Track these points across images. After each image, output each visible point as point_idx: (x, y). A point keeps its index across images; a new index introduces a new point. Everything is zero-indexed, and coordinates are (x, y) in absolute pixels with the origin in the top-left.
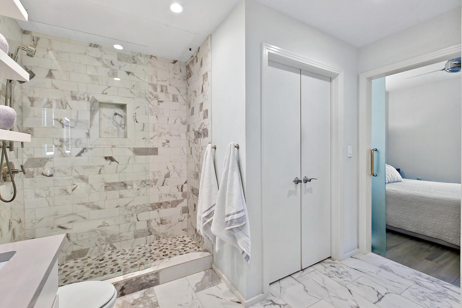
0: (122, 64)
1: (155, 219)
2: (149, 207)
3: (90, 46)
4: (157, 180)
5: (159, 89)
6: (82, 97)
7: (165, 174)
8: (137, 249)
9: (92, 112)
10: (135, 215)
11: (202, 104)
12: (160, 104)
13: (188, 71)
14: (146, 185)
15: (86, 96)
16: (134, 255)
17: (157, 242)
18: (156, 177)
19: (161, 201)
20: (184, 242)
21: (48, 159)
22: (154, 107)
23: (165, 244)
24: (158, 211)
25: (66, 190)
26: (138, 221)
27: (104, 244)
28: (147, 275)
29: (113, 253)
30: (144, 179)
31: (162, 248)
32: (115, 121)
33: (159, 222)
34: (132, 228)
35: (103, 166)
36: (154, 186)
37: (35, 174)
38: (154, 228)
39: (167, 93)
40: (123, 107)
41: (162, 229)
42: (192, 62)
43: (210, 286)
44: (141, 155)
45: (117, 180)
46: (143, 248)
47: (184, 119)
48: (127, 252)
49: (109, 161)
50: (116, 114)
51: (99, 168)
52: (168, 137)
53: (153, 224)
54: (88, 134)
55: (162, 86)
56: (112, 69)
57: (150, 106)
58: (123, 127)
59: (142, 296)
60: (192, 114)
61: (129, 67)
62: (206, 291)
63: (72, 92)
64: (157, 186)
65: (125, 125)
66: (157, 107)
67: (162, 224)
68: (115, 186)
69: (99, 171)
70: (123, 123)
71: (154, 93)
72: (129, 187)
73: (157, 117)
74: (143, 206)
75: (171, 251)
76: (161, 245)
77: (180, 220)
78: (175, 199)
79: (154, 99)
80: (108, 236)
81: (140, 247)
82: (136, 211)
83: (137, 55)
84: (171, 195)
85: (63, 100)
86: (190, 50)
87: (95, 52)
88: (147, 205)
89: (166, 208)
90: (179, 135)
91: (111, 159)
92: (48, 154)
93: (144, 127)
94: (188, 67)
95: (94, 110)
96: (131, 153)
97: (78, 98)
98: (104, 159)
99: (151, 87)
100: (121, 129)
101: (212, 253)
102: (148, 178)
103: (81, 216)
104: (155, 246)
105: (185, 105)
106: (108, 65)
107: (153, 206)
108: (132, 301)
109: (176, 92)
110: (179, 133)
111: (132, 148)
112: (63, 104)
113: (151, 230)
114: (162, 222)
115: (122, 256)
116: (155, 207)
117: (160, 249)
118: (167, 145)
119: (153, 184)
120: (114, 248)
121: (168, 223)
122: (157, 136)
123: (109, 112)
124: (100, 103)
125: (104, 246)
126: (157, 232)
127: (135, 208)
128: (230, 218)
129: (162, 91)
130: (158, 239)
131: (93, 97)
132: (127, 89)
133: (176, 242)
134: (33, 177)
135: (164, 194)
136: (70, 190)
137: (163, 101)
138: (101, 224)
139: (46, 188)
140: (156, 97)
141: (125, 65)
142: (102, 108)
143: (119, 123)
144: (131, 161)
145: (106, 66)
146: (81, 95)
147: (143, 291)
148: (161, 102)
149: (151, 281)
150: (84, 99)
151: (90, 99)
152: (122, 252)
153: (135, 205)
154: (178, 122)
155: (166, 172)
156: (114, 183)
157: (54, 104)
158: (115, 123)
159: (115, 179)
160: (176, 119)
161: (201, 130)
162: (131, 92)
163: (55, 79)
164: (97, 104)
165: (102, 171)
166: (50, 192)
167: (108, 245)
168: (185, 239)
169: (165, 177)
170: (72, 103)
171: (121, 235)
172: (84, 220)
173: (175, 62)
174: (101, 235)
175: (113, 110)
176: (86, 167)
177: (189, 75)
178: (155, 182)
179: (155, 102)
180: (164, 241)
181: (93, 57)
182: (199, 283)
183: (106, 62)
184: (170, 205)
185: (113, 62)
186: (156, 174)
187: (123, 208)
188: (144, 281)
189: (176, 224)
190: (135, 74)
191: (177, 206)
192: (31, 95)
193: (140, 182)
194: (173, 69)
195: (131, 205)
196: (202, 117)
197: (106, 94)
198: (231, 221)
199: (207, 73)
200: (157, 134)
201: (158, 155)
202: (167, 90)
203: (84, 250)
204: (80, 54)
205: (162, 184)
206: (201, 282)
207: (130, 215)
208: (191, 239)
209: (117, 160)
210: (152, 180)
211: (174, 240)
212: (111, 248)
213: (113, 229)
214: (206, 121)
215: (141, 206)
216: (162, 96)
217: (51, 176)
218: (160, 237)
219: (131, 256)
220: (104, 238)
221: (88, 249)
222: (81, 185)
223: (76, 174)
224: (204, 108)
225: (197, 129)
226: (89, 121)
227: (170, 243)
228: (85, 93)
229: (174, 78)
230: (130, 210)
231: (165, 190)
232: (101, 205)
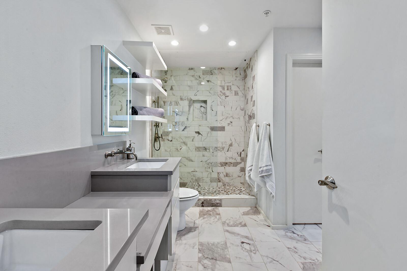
0: (205, 76)
1: (223, 173)
2: (219, 164)
3: (189, 70)
4: (224, 147)
5: (226, 88)
6: (185, 99)
7: (229, 144)
8: (212, 189)
9: (190, 106)
10: (211, 168)
11: (252, 96)
12: (227, 98)
13: (245, 74)
14: (217, 150)
15: (187, 98)
16: (209, 191)
17: (224, 187)
18: (224, 146)
19: (227, 161)
20: (240, 190)
21: (170, 132)
22: (223, 100)
23: (229, 189)
24: (225, 167)
25: (177, 149)
26: (213, 172)
27: (194, 182)
28: (215, 200)
29: (199, 188)
30: (216, 146)
31: (226, 191)
32: (201, 110)
33: (225, 175)
34: (209, 176)
35: (195, 137)
36: (222, 151)
37: (165, 140)
38: (222, 178)
39: (231, 90)
40: (205, 102)
41: (227, 180)
42: (247, 67)
43: (252, 215)
44: (214, 131)
45: (201, 146)
46: (215, 189)
47: (242, 107)
48: (206, 189)
49: (197, 134)
50: (201, 106)
51: (192, 138)
52: (231, 119)
53: (222, 176)
54: (187, 119)
55: (228, 86)
56: (200, 81)
57: (221, 100)
58: (205, 114)
59: (212, 209)
60: (247, 103)
61: (208, 77)
62: (249, 216)
63: (180, 96)
64: (224, 151)
65: (206, 112)
66: (225, 100)
67: (227, 176)
68: (200, 149)
69: (192, 140)
70: (205, 111)
71: (223, 91)
72: (208, 150)
73: (224, 106)
74: (216, 163)
75: (231, 193)
76: (225, 189)
77: (239, 176)
78: (235, 161)
79: (223, 95)
80: (197, 178)
81: (213, 188)
82: (211, 166)
83: (213, 69)
84: (233, 158)
85: (177, 101)
86: (245, 60)
87: (192, 72)
88: (218, 163)
89: (229, 166)
90: (239, 118)
91: (198, 133)
92: (170, 130)
93: (216, 113)
94: (245, 71)
95: (191, 105)
96: (209, 130)
97: (183, 99)
98: (195, 133)
99: (221, 88)
100: (204, 115)
101: (256, 197)
102: (218, 146)
103: (184, 164)
104: (222, 189)
105: (243, 97)
106: (198, 78)
107: (222, 164)
108: (207, 210)
109: (237, 89)
110: (239, 117)
111: (210, 127)
112: (177, 103)
113: (220, 179)
114: (227, 175)
115: (203, 190)
116: (223, 165)
117: (224, 191)
118: (231, 125)
119: (221, 149)
120: (200, 186)
121: (231, 177)
122: (224, 119)
123: (197, 105)
124: (193, 101)
125: (194, 183)
126: (224, 181)
127: (211, 164)
128: (261, 169)
129: (228, 89)
130: (224, 185)
131: (190, 98)
132: (207, 91)
133: (235, 189)
134: (164, 141)
135: (229, 157)
136: (179, 149)
137: (228, 96)
138: (193, 170)
139: (169, 147)
140: (224, 94)
141: (206, 77)
142: (195, 103)
143: (203, 112)
144: (209, 135)
145: (196, 79)
146: (185, 97)
147: (213, 208)
148: (227, 96)
149: (217, 203)
150: (186, 99)
151: (189, 99)
152: (204, 188)
153: (211, 161)
154: (238, 109)
155: (230, 142)
156: (200, 147)
157: (173, 103)
158: (201, 112)
159: (201, 145)
160: (237, 107)
161: (251, 114)
162: (210, 92)
163: (173, 90)
164: (192, 102)
165: (194, 140)
166: (171, 149)
167: (197, 183)
168: (241, 189)
169: (229, 146)
170: (181, 102)
171: (203, 179)
172: (185, 166)
173: (237, 69)
174: (193, 177)
175: (200, 104)
176: (186, 137)
177: (246, 77)
178: (223, 148)
179: (223, 97)
180: (228, 187)
181: (190, 75)
182: (245, 212)
183: (196, 77)
184: (232, 165)
185: (200, 76)
186: (224, 143)
187: (204, 163)
188: (214, 202)
189: (236, 178)
190: (212, 81)
191: (237, 166)
192: (164, 100)
193: (214, 148)
194: (235, 74)
195: (209, 161)
196: (252, 105)
197: (196, 95)
198: (262, 171)
199: (254, 76)
200: (225, 118)
201: (225, 131)
202: (231, 88)
203: (185, 183)
204: (185, 75)
205: (227, 150)
206: (247, 212)
207: (208, 168)
208: (245, 189)
209: (202, 134)
210: (221, 147)
211: (234, 188)
212: (198, 185)
213: (198, 175)
214: (254, 108)
215: (214, 163)
216: (228, 93)
217: (171, 141)
218: (225, 185)
219: (208, 191)
220: (194, 178)
221: (187, 183)
222: (184, 148)
223: (182, 141)
224: (253, 100)
225: (249, 114)
226: (188, 111)
227: (232, 189)
228: (186, 96)
229: (236, 80)
230: (208, 164)
231: (229, 154)
232: (193, 159)
